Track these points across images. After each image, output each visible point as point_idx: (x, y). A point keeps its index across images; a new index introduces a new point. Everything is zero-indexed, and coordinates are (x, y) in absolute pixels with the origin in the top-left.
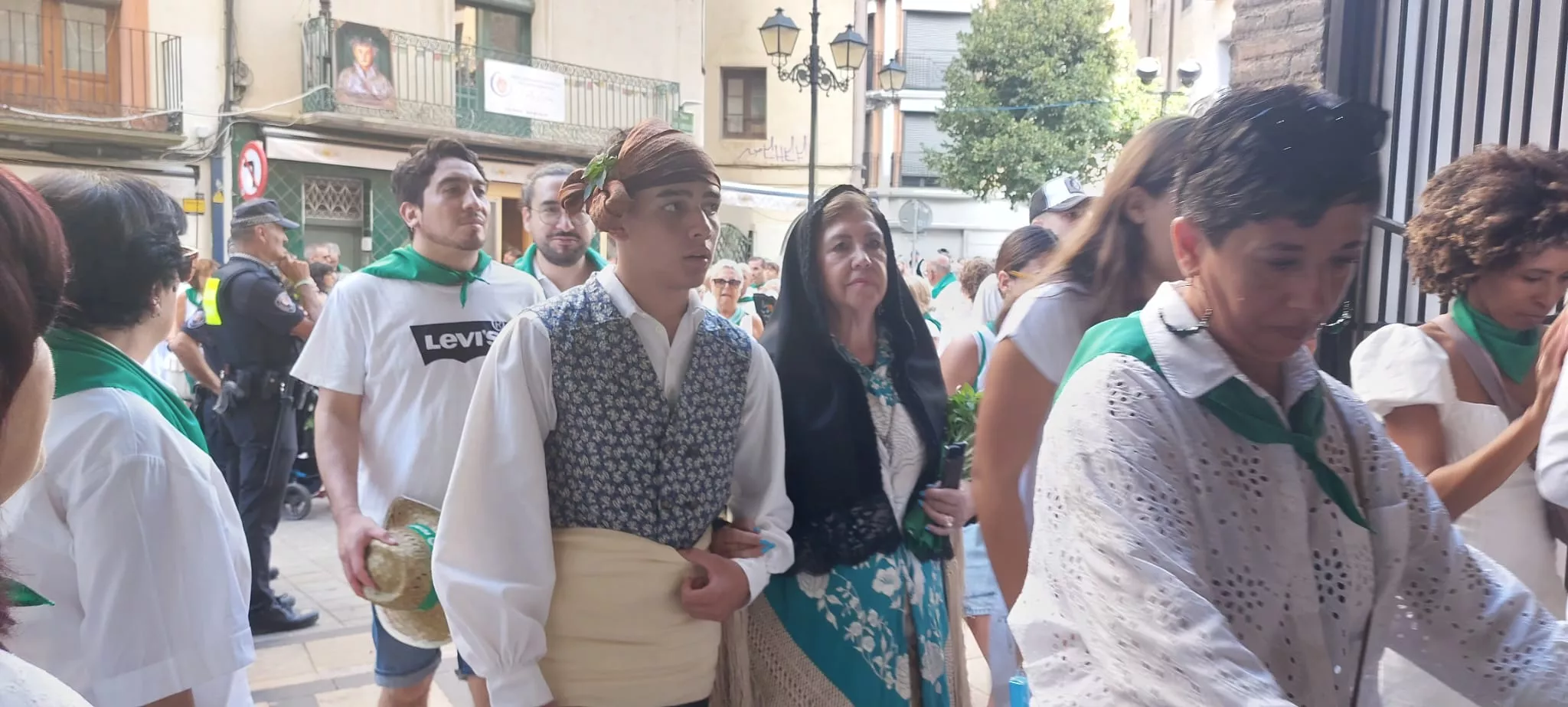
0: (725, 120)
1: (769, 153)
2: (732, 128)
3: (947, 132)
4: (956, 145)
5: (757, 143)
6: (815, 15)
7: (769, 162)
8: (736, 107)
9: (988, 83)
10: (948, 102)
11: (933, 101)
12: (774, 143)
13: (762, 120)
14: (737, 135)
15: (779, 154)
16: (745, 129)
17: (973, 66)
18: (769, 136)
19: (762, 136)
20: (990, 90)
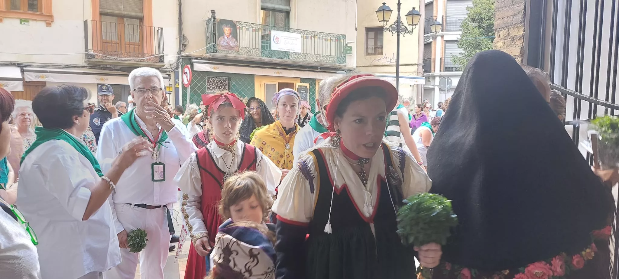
0: (367, 48)
1: (384, 60)
2: (370, 51)
3: (463, 48)
4: (466, 54)
5: (379, 57)
6: (399, 4)
7: (384, 64)
8: (372, 43)
9: (479, 27)
10: (463, 36)
11: (456, 36)
12: (386, 57)
13: (382, 47)
14: (372, 54)
15: (388, 60)
16: (375, 51)
17: (473, 20)
18: (384, 54)
19: (382, 54)
20: (480, 30)
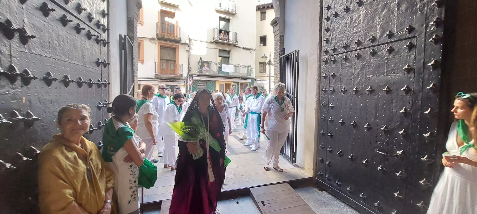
0: (260, 70)
5: (265, 73)
6: (270, 55)
8: (262, 68)
13: (266, 70)
14: (262, 72)
